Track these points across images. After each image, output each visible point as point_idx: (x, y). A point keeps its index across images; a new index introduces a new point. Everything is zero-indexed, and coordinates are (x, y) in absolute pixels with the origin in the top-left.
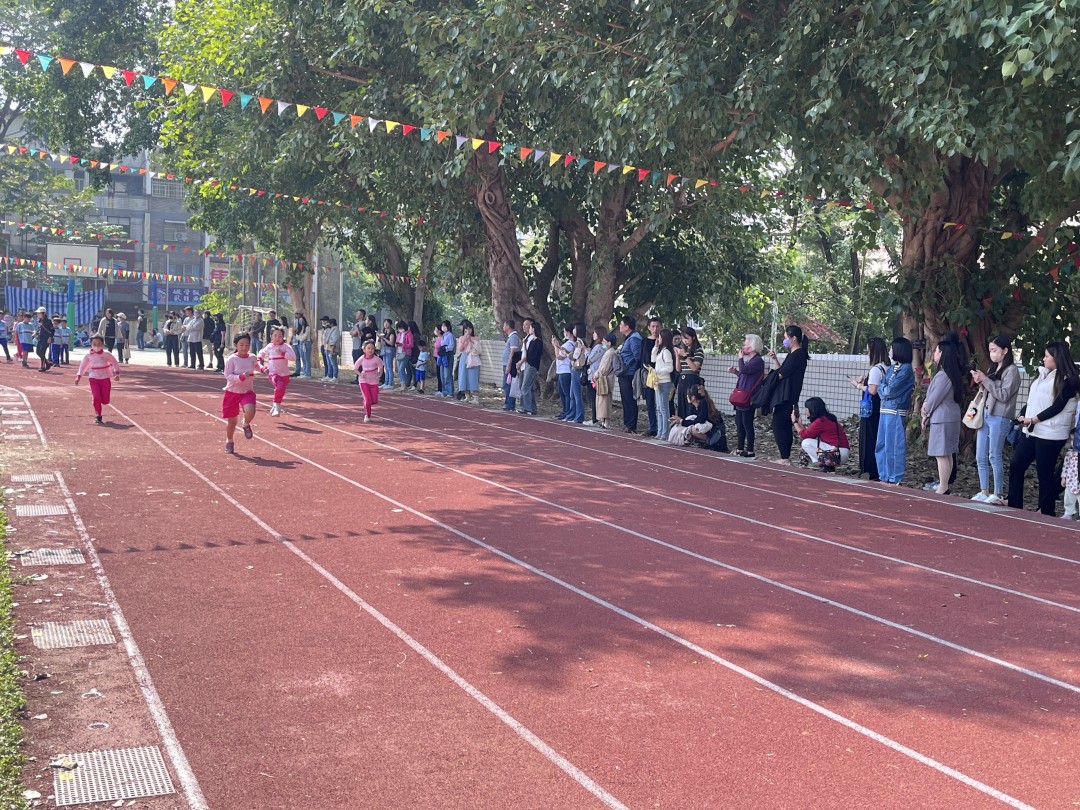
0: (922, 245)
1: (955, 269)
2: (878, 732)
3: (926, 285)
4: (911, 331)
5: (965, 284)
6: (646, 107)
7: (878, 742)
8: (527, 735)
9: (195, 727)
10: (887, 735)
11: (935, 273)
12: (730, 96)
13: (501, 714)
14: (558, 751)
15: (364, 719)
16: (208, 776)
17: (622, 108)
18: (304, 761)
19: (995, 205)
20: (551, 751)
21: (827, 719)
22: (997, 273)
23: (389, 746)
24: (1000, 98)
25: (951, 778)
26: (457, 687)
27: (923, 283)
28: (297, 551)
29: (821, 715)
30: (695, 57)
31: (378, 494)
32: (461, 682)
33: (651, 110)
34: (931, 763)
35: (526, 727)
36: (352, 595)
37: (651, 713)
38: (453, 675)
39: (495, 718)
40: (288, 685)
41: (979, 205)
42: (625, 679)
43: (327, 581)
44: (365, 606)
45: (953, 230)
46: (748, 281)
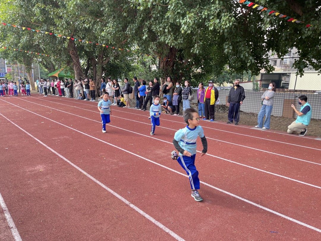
0: (164, 64)
1: (170, 69)
2: (165, 166)
3: (165, 72)
4: (162, 81)
5: (172, 72)
6: (108, 34)
7: (165, 168)
8: (89, 176)
9: (3, 184)
10: (166, 166)
11: (166, 70)
12: (126, 33)
13: (82, 171)
14: (96, 179)
15: (48, 177)
16: (6, 197)
17: (103, 34)
18: (32, 190)
19: (177, 56)
20: (95, 179)
21: (154, 164)
22: (178, 69)
23: (55, 183)
24: (180, 35)
25: (180, 174)
26: (72, 166)
27: (164, 72)
28: (30, 135)
29: (153, 163)
30: (117, 23)
31: (50, 120)
32: (73, 164)
33: (109, 35)
34: (176, 171)
35: (89, 174)
36: (44, 145)
37: (117, 167)
38: (70, 163)
39: (81, 172)
40: (28, 169)
41: (174, 56)
42: (111, 160)
43: (38, 142)
44: (48, 147)
45: (170, 61)
46: (130, 71)
